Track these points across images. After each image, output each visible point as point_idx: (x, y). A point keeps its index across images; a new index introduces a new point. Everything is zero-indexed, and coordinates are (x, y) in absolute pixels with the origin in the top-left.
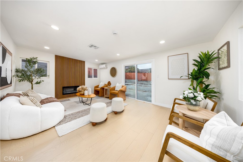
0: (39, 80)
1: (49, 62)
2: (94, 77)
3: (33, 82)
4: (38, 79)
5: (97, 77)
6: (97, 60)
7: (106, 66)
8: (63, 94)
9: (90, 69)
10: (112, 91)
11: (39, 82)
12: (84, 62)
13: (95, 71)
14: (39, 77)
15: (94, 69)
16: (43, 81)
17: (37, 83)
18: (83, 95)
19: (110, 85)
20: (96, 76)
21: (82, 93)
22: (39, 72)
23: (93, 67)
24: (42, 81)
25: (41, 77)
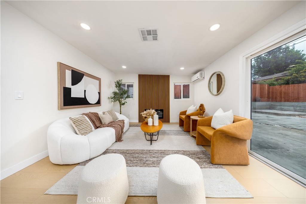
2: (184, 98)
5: (189, 98)
6: (182, 69)
7: (201, 74)
11: (124, 104)
12: (168, 77)
15: (184, 85)
16: (126, 102)
19: (203, 113)
20: (186, 96)
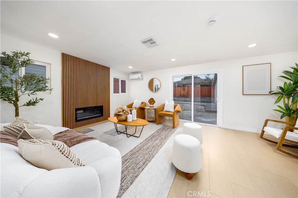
0: (32, 98)
1: (50, 64)
2: (122, 92)
3: (18, 103)
4: (29, 95)
5: (125, 92)
6: (130, 67)
7: (142, 75)
8: (77, 121)
9: (116, 81)
10: (160, 112)
11: (35, 102)
12: (108, 69)
13: (123, 82)
14: (31, 92)
15: (122, 81)
16: (42, 100)
17: (29, 104)
18: (126, 120)
19: (153, 104)
21: (123, 117)
22: (33, 82)
23: (121, 77)
24: (40, 99)
25: (37, 93)
